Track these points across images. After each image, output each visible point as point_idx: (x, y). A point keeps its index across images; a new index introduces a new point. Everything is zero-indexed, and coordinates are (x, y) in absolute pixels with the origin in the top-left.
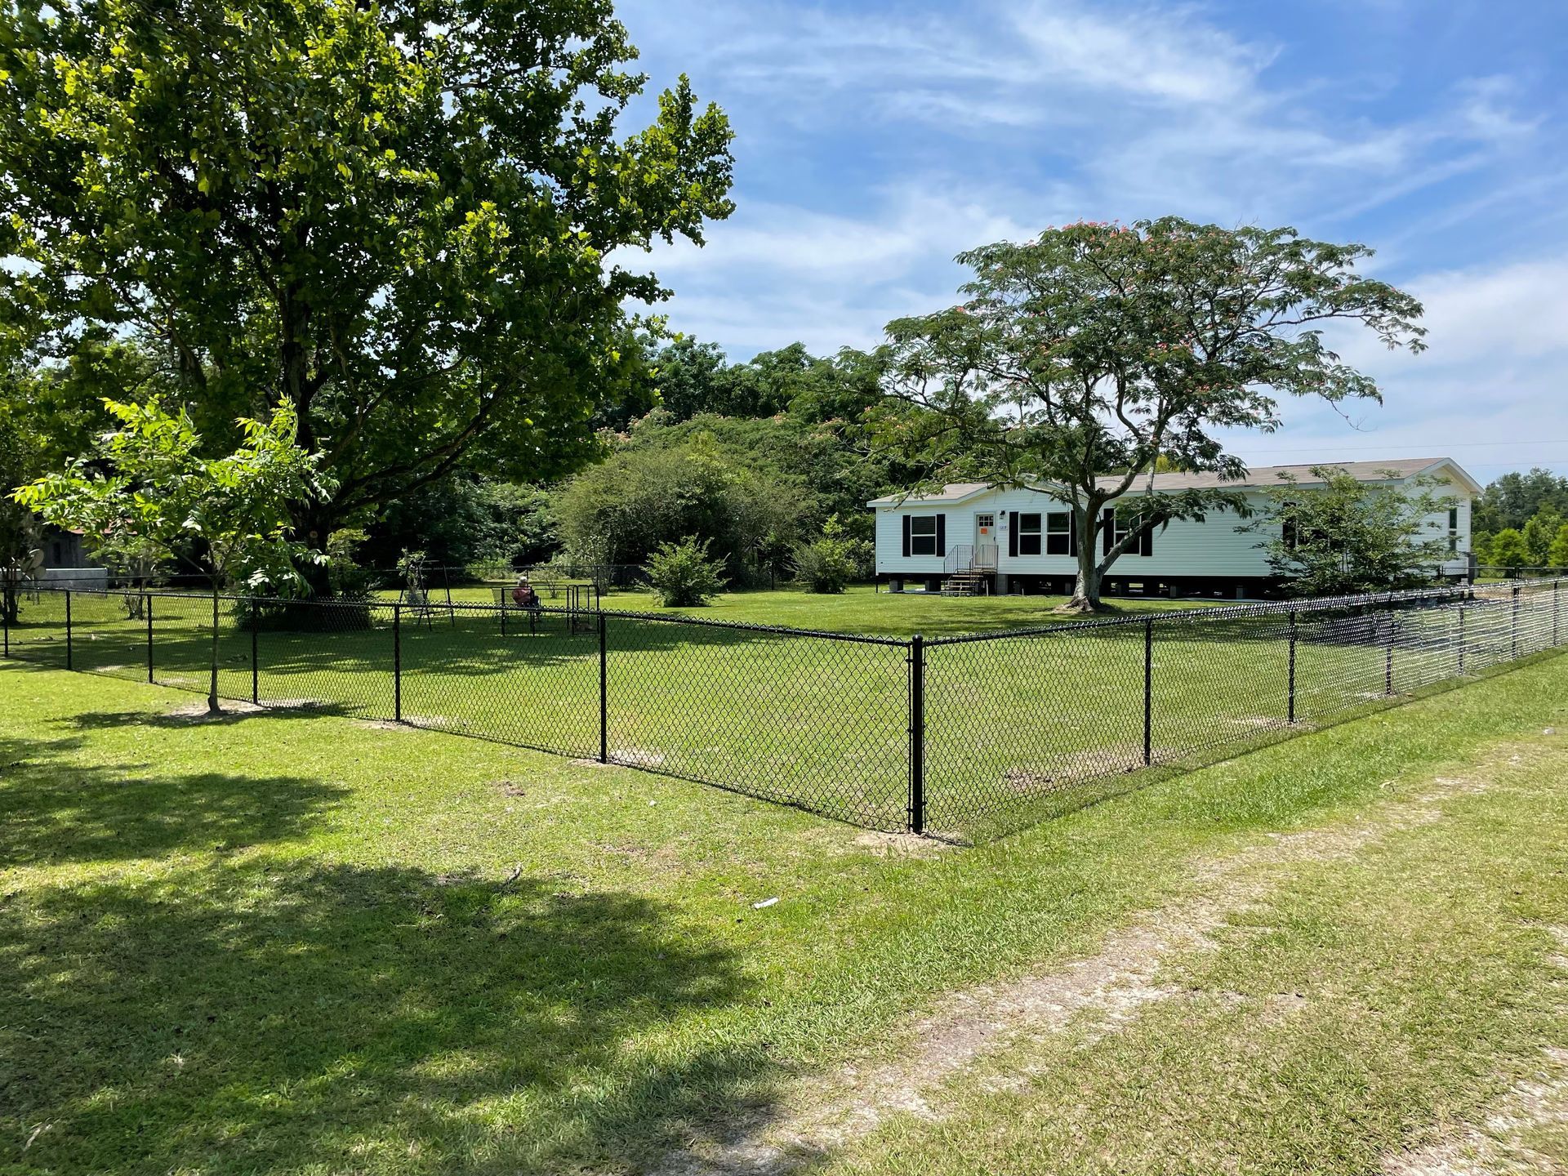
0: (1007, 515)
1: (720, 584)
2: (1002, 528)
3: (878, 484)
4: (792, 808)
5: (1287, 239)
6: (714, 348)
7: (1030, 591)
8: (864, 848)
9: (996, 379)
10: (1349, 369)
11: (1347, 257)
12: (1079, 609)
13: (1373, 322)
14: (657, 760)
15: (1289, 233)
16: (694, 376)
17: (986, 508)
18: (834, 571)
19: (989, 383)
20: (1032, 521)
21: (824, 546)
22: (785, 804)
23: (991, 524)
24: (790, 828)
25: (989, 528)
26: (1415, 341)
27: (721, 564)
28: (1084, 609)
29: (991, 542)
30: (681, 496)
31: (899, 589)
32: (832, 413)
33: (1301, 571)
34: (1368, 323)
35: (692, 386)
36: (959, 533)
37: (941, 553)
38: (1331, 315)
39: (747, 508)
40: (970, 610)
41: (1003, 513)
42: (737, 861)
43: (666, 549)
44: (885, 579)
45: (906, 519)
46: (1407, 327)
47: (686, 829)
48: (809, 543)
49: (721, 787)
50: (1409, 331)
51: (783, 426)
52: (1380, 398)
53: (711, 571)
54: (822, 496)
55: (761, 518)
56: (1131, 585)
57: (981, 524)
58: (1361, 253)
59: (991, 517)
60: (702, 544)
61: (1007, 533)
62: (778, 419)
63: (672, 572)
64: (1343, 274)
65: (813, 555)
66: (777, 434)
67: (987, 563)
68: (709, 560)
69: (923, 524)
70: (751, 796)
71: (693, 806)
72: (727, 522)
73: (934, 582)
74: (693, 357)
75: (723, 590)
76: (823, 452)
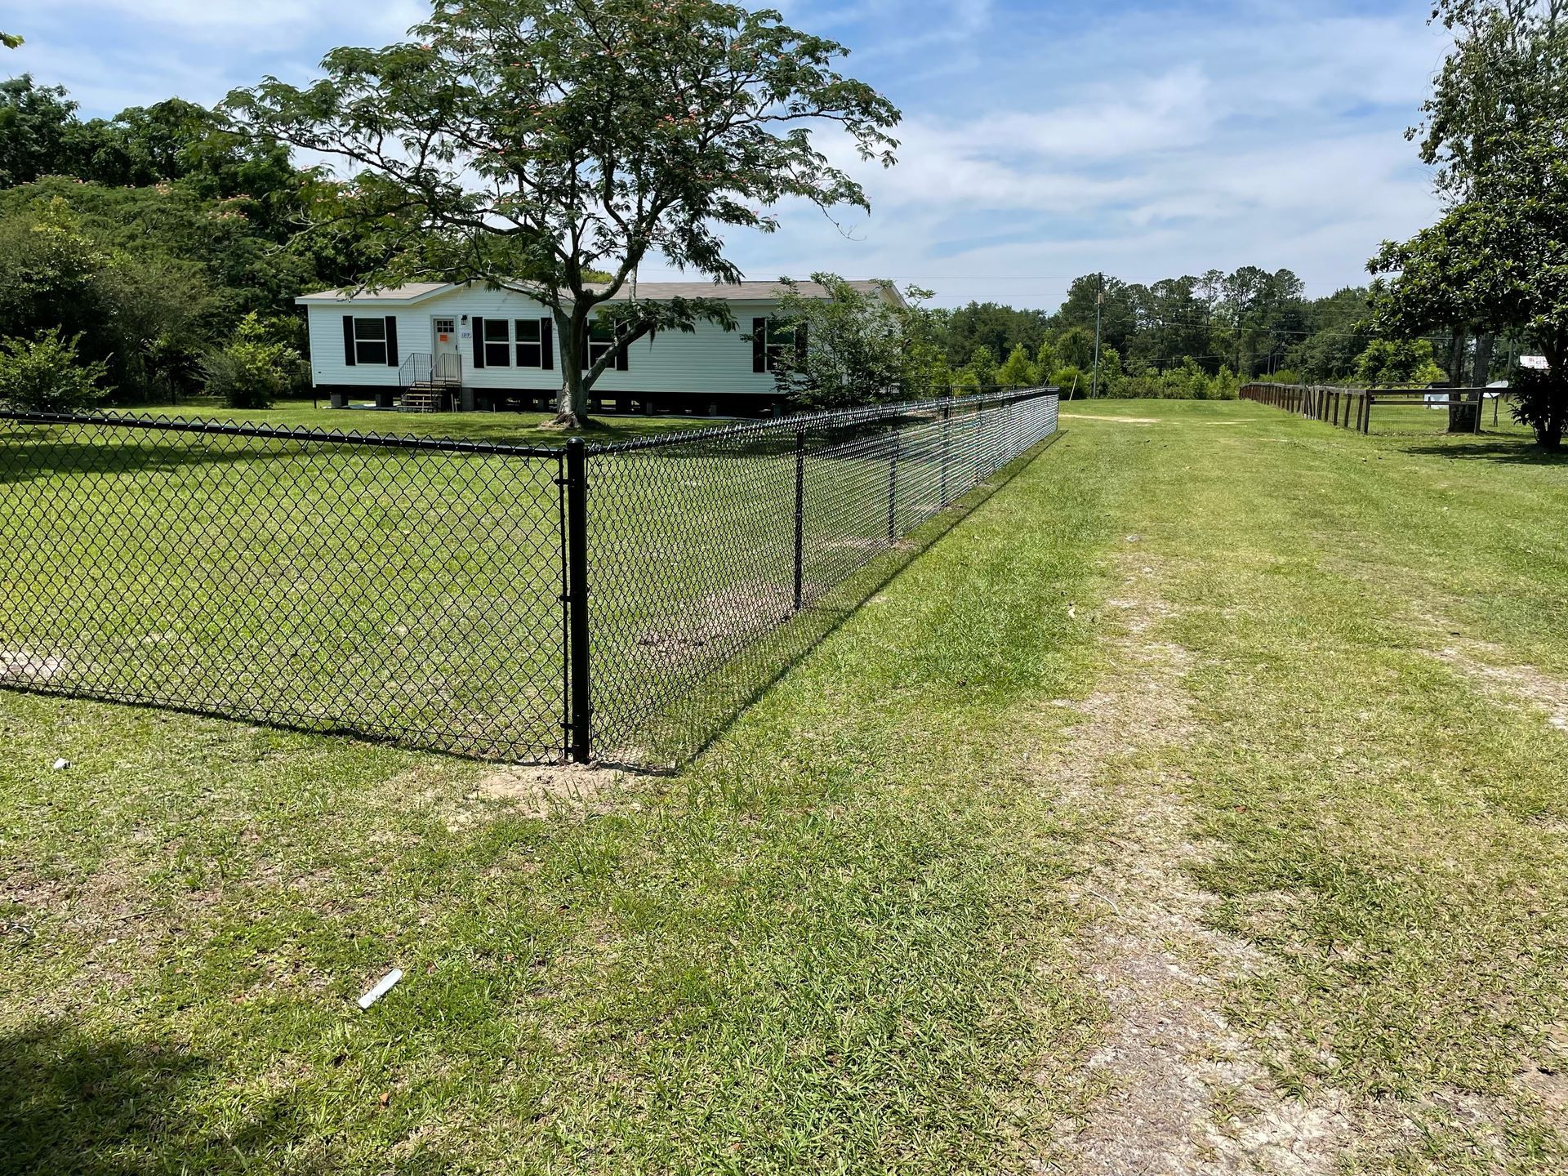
0: (470, 320)
1: (101, 393)
2: (464, 335)
3: (303, 281)
4: (342, 739)
5: (771, 24)
6: (61, 94)
7: (502, 408)
8: (505, 802)
9: (465, 148)
10: (839, 172)
11: (824, 54)
12: (566, 425)
13: (853, 127)
14: (51, 668)
15: (774, 17)
16: (36, 129)
17: (445, 311)
18: (258, 382)
19: (456, 151)
20: (498, 328)
21: (241, 351)
22: (327, 733)
23: (452, 330)
24: (354, 782)
25: (449, 335)
26: (888, 153)
27: (100, 368)
28: (572, 425)
29: (453, 351)
30: (28, 278)
31: (342, 404)
32: (235, 188)
33: (804, 383)
34: (849, 128)
35: (36, 142)
36: (414, 338)
37: (394, 362)
38: (816, 114)
39: (127, 298)
40: (445, 426)
41: (465, 318)
42: (271, 872)
43: (14, 345)
44: (324, 392)
45: (347, 321)
46: (881, 137)
47: (145, 815)
48: (220, 346)
49: (192, 712)
50: (883, 143)
51: (171, 198)
52: (868, 207)
53: (87, 377)
54: (228, 291)
55: (150, 313)
56: (604, 402)
57: (440, 330)
58: (838, 51)
59: (451, 322)
60: (68, 341)
61: (471, 341)
62: (163, 189)
63: (26, 377)
64: (826, 71)
65: (228, 361)
66: (163, 206)
67: (449, 375)
68: (82, 361)
69: (368, 327)
70: (258, 723)
71: (147, 758)
72: (102, 316)
73: (385, 396)
74: (33, 102)
75: (104, 402)
76: (227, 235)
